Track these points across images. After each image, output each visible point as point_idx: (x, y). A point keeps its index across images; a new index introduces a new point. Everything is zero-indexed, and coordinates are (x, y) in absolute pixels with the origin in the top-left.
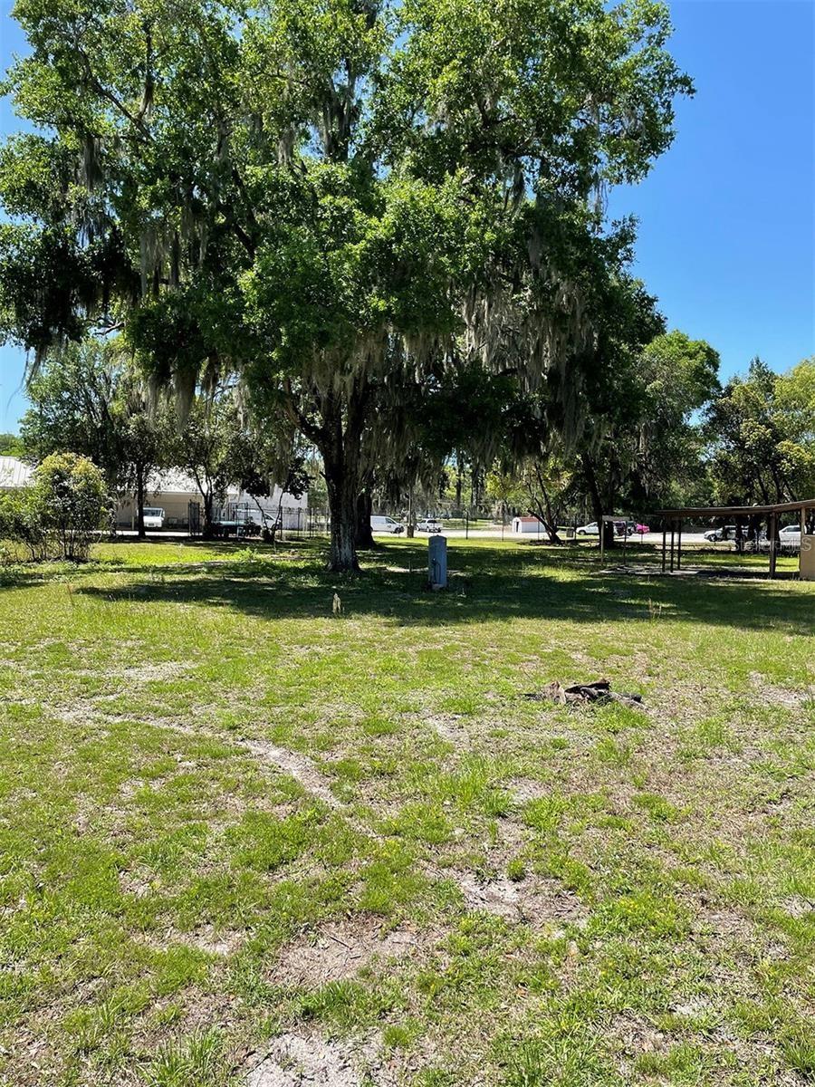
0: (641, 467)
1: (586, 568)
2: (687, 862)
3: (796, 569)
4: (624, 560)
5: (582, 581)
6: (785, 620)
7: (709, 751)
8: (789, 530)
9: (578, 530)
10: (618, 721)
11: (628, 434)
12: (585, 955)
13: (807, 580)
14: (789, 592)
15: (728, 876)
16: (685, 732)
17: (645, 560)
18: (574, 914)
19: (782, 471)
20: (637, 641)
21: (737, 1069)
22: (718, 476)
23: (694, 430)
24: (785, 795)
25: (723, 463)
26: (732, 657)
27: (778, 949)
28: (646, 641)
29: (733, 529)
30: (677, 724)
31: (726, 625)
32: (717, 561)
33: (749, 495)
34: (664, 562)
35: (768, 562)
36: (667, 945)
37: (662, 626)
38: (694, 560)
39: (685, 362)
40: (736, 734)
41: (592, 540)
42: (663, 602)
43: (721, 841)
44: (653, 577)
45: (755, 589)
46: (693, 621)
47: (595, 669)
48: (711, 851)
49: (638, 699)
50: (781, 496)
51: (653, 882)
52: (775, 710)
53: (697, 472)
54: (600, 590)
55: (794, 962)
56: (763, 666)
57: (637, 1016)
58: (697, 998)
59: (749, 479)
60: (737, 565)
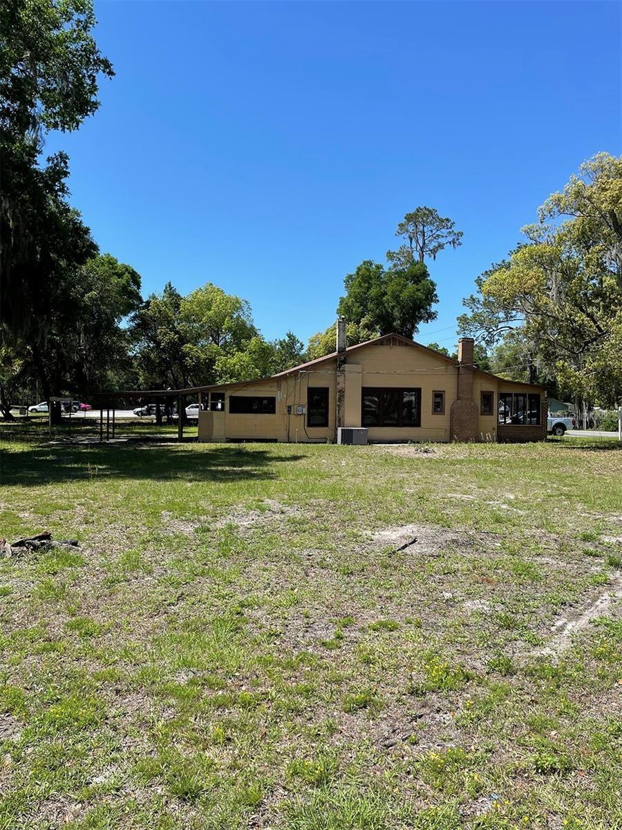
0: (82, 358)
1: (36, 440)
2: (107, 664)
3: (196, 435)
4: (69, 433)
5: (33, 451)
6: (187, 471)
7: (128, 576)
8: (192, 407)
9: (30, 408)
10: (58, 564)
11: (71, 331)
12: (18, 762)
13: (203, 442)
14: (191, 451)
15: (137, 667)
16: (111, 564)
17: (87, 432)
18: (10, 732)
19: (186, 365)
20: (77, 497)
21: (137, 811)
22: (142, 368)
23: (123, 332)
24: (181, 598)
25: (145, 357)
26: (149, 502)
27: (169, 712)
28: (85, 496)
29: (154, 407)
30: (106, 558)
31: (147, 478)
32: (143, 431)
33: (165, 382)
34: (101, 433)
35: (177, 430)
36: (88, 733)
37: (97, 484)
38: (125, 430)
39: (115, 280)
40: (150, 559)
41: (42, 417)
42: (100, 465)
43: (134, 642)
44: (92, 446)
45: (168, 450)
46: (123, 477)
47: (40, 524)
48: (125, 651)
49: (75, 544)
50: (186, 383)
51: (78, 688)
52: (178, 537)
53: (126, 364)
54: (48, 458)
55: (180, 718)
56: (171, 506)
57: (60, 798)
58: (109, 768)
59: (165, 371)
60: (157, 434)
